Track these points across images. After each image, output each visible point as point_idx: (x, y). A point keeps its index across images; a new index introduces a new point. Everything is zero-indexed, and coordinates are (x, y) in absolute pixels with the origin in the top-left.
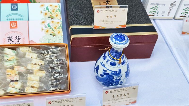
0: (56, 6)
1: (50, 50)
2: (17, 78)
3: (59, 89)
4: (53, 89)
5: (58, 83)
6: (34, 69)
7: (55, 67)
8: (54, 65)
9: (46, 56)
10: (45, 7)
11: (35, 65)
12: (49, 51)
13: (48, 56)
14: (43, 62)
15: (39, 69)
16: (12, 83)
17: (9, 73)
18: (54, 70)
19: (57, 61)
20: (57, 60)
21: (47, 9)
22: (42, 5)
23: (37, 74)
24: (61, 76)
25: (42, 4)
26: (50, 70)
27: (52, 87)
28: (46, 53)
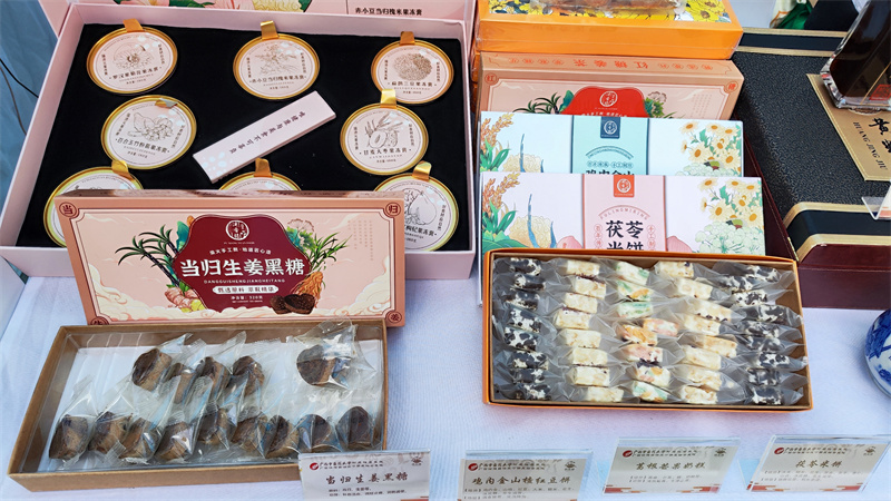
0: (729, 131)
1: (747, 276)
2: (657, 354)
3: (779, 402)
4: (761, 399)
5: (775, 382)
6: (705, 331)
7: (765, 332)
8: (760, 325)
9: (738, 296)
10: (696, 132)
11: (707, 322)
12: (744, 279)
13: (744, 296)
14: (728, 314)
15: (717, 333)
16: (643, 368)
17: (635, 339)
18: (761, 341)
19: (768, 313)
20: (768, 309)
21: (704, 138)
22: (690, 126)
23: (714, 348)
24: (782, 362)
25: (690, 121)
26: (751, 339)
27: (759, 393)
28: (737, 284)
